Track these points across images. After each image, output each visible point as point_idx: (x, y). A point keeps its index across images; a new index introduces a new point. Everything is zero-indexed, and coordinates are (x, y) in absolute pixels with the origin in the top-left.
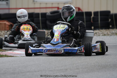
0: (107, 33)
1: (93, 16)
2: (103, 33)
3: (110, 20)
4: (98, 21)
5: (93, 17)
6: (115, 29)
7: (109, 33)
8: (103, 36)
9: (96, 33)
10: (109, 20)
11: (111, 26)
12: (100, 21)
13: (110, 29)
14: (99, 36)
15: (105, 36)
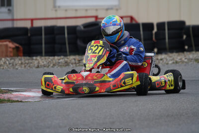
0: (181, 59)
1: (155, 30)
2: (173, 59)
3: (185, 37)
4: (165, 39)
5: (156, 33)
6: (194, 52)
7: (183, 59)
8: (173, 65)
9: (161, 60)
10: (183, 37)
11: (186, 47)
12: (169, 38)
13: (185, 53)
14: (167, 64)
15: (178, 64)
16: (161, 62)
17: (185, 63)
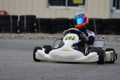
0: (33, 37)
1: (19, 19)
2: (29, 37)
3: (35, 24)
4: (24, 25)
5: (19, 22)
6: (40, 33)
7: (35, 37)
8: (29, 40)
9: (22, 36)
11: (36, 30)
12: (27, 25)
13: (35, 33)
14: (26, 39)
15: (31, 40)
16: (22, 38)
17: (35, 39)
